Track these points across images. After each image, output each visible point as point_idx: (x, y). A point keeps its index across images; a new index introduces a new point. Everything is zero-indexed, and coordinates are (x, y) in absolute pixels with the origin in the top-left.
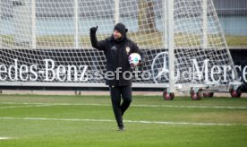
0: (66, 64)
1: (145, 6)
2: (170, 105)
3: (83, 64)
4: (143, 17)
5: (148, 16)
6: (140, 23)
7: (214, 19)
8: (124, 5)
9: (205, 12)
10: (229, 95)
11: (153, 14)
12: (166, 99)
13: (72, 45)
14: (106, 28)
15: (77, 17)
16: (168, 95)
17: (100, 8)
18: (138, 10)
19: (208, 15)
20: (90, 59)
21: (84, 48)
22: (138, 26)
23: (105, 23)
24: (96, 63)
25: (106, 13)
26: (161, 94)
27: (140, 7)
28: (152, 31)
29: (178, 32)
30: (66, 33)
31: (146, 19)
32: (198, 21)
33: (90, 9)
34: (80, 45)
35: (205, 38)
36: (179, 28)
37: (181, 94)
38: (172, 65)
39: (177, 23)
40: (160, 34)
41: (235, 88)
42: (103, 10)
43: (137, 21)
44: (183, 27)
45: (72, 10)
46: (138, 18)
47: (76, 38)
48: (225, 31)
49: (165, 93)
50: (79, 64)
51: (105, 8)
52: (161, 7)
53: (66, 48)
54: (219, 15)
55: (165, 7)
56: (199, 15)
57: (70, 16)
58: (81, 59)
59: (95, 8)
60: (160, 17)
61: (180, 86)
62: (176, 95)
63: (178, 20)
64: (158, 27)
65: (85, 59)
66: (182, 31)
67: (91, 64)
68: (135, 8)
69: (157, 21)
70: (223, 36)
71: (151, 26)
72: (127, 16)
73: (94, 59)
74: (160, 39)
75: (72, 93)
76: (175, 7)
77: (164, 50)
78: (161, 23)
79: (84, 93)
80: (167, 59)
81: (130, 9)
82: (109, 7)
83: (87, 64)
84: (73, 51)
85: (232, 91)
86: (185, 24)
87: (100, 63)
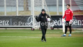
0: (2, 20)
2: (33, 32)
3: (7, 20)
4: (25, 6)
5: (27, 6)
6: (24, 8)
7: (46, 7)
8: (19, 3)
9: (43, 5)
10: (50, 29)
11: (28, 6)
12: (32, 30)
13: (4, 15)
14: (14, 9)
15: (5, 6)
16: (33, 29)
17: (12, 4)
18: (24, 4)
19: (44, 6)
20: (9, 19)
21: (7, 15)
22: (23, 9)
24: (11, 20)
25: (14, 5)
26: (31, 29)
27: (24, 3)
28: (28, 11)
29: (35, 11)
30: (2, 11)
31: (26, 7)
33: (9, 4)
34: (6, 15)
36: (36, 10)
37: (37, 29)
38: (34, 20)
39: (35, 8)
40: (30, 11)
41: (52, 27)
42: (13, 4)
43: (23, 7)
44: (37, 9)
45: (4, 4)
46: (24, 7)
47: (5, 12)
48: (49, 10)
49: (32, 29)
50: (6, 20)
51: (14, 4)
52: (30, 3)
53: (2, 15)
54: (47, 6)
55: (31, 4)
56: (42, 6)
57: (3, 6)
58: (7, 19)
59: (11, 4)
60: (30, 6)
61: (36, 26)
62: (35, 29)
63: (35, 7)
64: (30, 9)
65: (8, 19)
66: (37, 10)
67: (10, 20)
68: (23, 4)
69: (29, 7)
70: (49, 12)
71: (27, 9)
72: (20, 6)
73: (11, 19)
74: (30, 13)
75: (4, 29)
76: (34, 3)
77: (31, 16)
78: (30, 8)
79: (8, 29)
80: (32, 19)
81: (21, 4)
82: (15, 3)
83: (9, 20)
84: (4, 16)
85: (51, 28)
86: (37, 8)
87: (13, 20)
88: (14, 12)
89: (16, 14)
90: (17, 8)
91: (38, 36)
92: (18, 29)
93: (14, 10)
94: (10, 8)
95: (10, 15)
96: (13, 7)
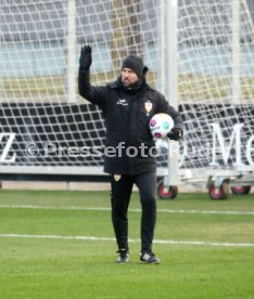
1: (124, 23)
3: (7, 130)
4: (121, 44)
5: (130, 42)
6: (114, 54)
8: (84, 21)
9: (236, 36)
11: (138, 39)
12: (161, 197)
14: (51, 63)
16: (166, 190)
17: (39, 26)
18: (112, 31)
19: (242, 41)
20: (20, 121)
21: (8, 101)
22: (110, 60)
23: (49, 53)
24: (31, 129)
25: (52, 35)
27: (115, 24)
29: (185, 73)
31: (127, 48)
32: (222, 52)
33: (21, 27)
35: (236, 85)
36: (187, 65)
37: (190, 189)
39: (183, 56)
42: (45, 30)
43: (108, 50)
44: (195, 64)
46: (112, 45)
49: (161, 187)
51: (48, 25)
52: (154, 24)
55: (161, 26)
56: (226, 40)
58: (3, 122)
59: (30, 27)
60: (152, 44)
61: (188, 173)
62: (180, 190)
63: (186, 50)
65: (11, 122)
66: (193, 71)
67: (23, 130)
68: (105, 27)
69: (147, 51)
73: (28, 121)
76: (180, 25)
78: (153, 55)
79: (7, 185)
81: (97, 28)
82: (57, 24)
83: (15, 130)
86: (198, 58)
87: (40, 129)
88: (49, 81)
89: (61, 93)
90: (66, 52)
91: (200, 238)
92: (74, 186)
93: (49, 69)
94: (25, 50)
95: (25, 100)
96: (42, 49)
